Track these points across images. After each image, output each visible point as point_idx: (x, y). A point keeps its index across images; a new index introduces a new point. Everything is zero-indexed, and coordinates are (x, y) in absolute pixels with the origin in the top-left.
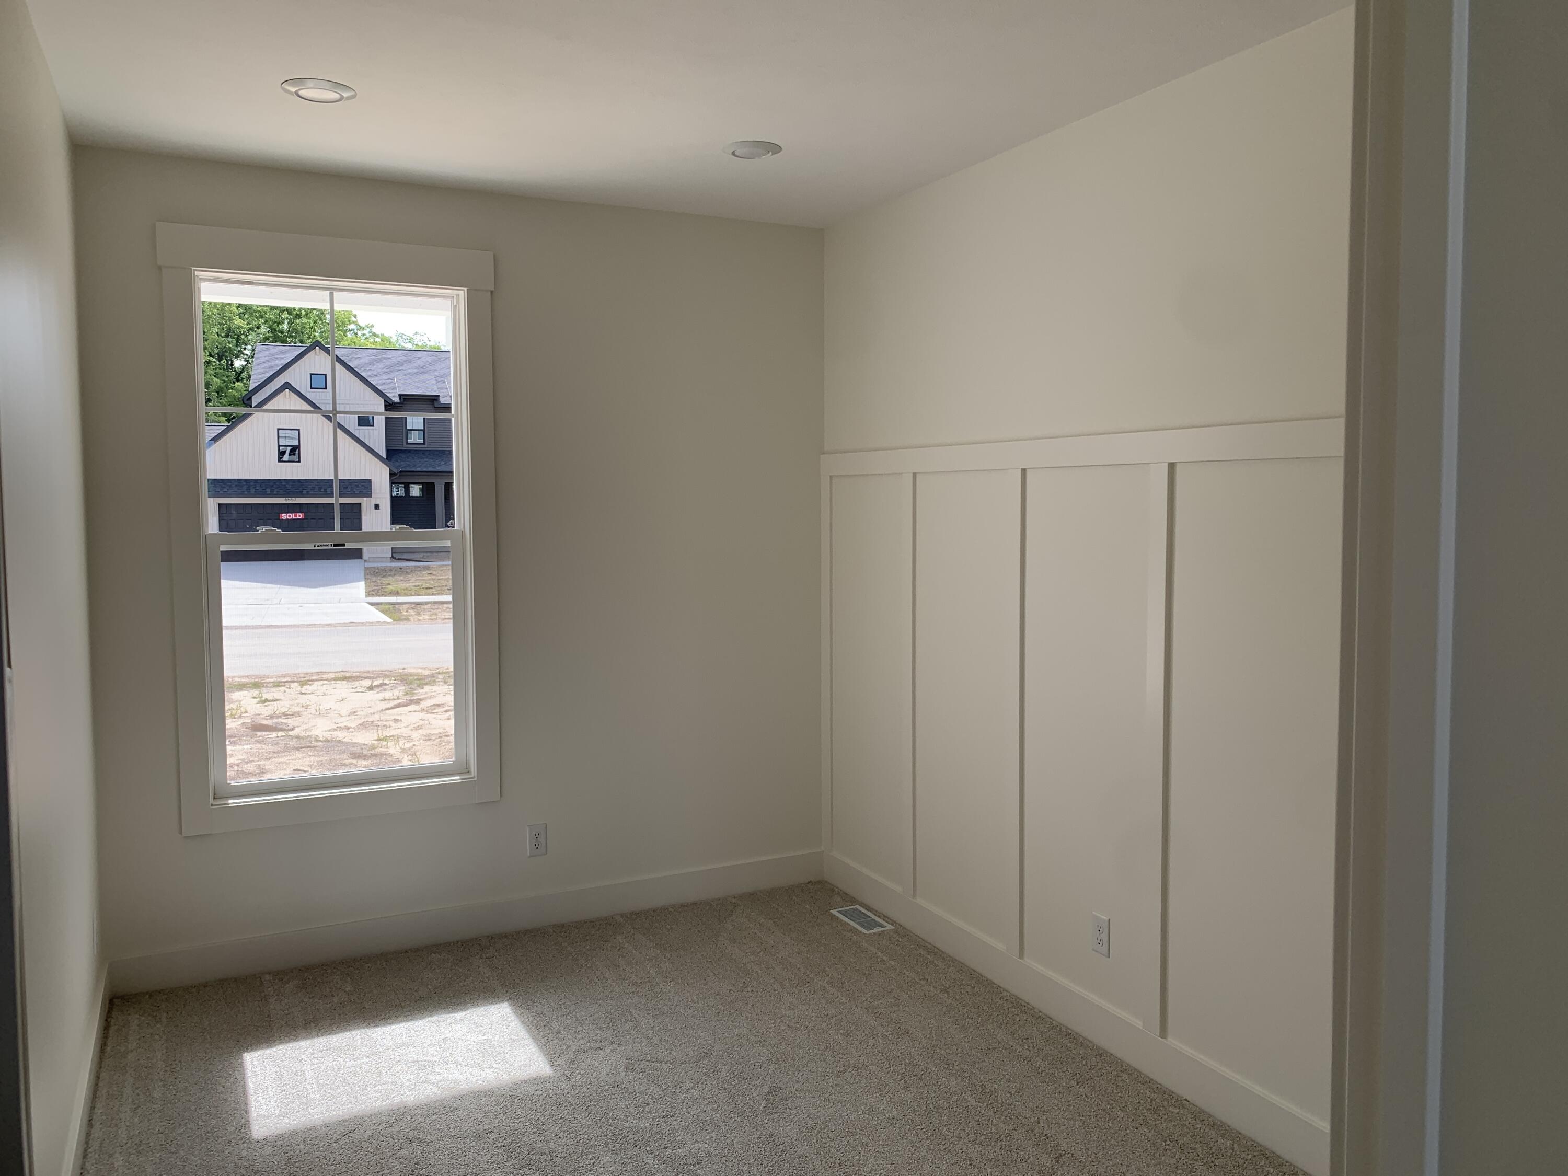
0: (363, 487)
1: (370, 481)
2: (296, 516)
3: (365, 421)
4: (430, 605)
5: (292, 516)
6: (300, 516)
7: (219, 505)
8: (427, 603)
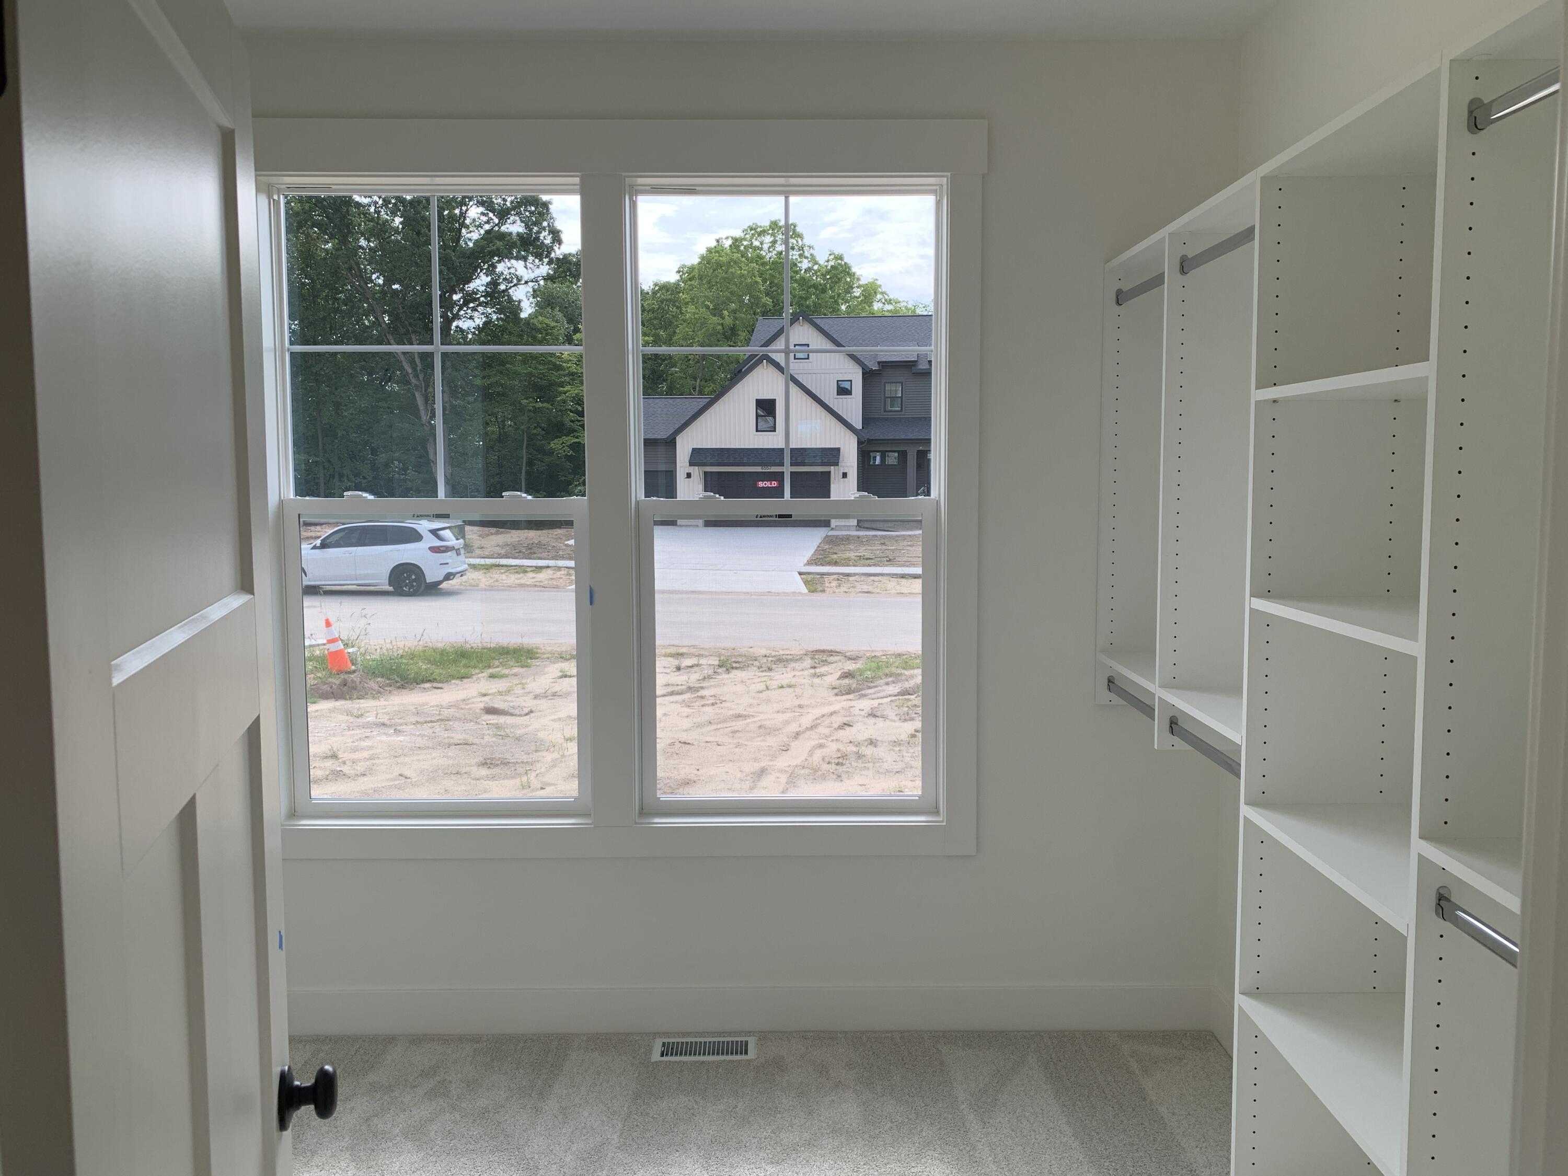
0: (832, 456)
1: (838, 450)
2: (771, 484)
3: (843, 391)
4: (857, 577)
5: (768, 484)
6: (774, 484)
7: (705, 473)
8: (855, 575)
